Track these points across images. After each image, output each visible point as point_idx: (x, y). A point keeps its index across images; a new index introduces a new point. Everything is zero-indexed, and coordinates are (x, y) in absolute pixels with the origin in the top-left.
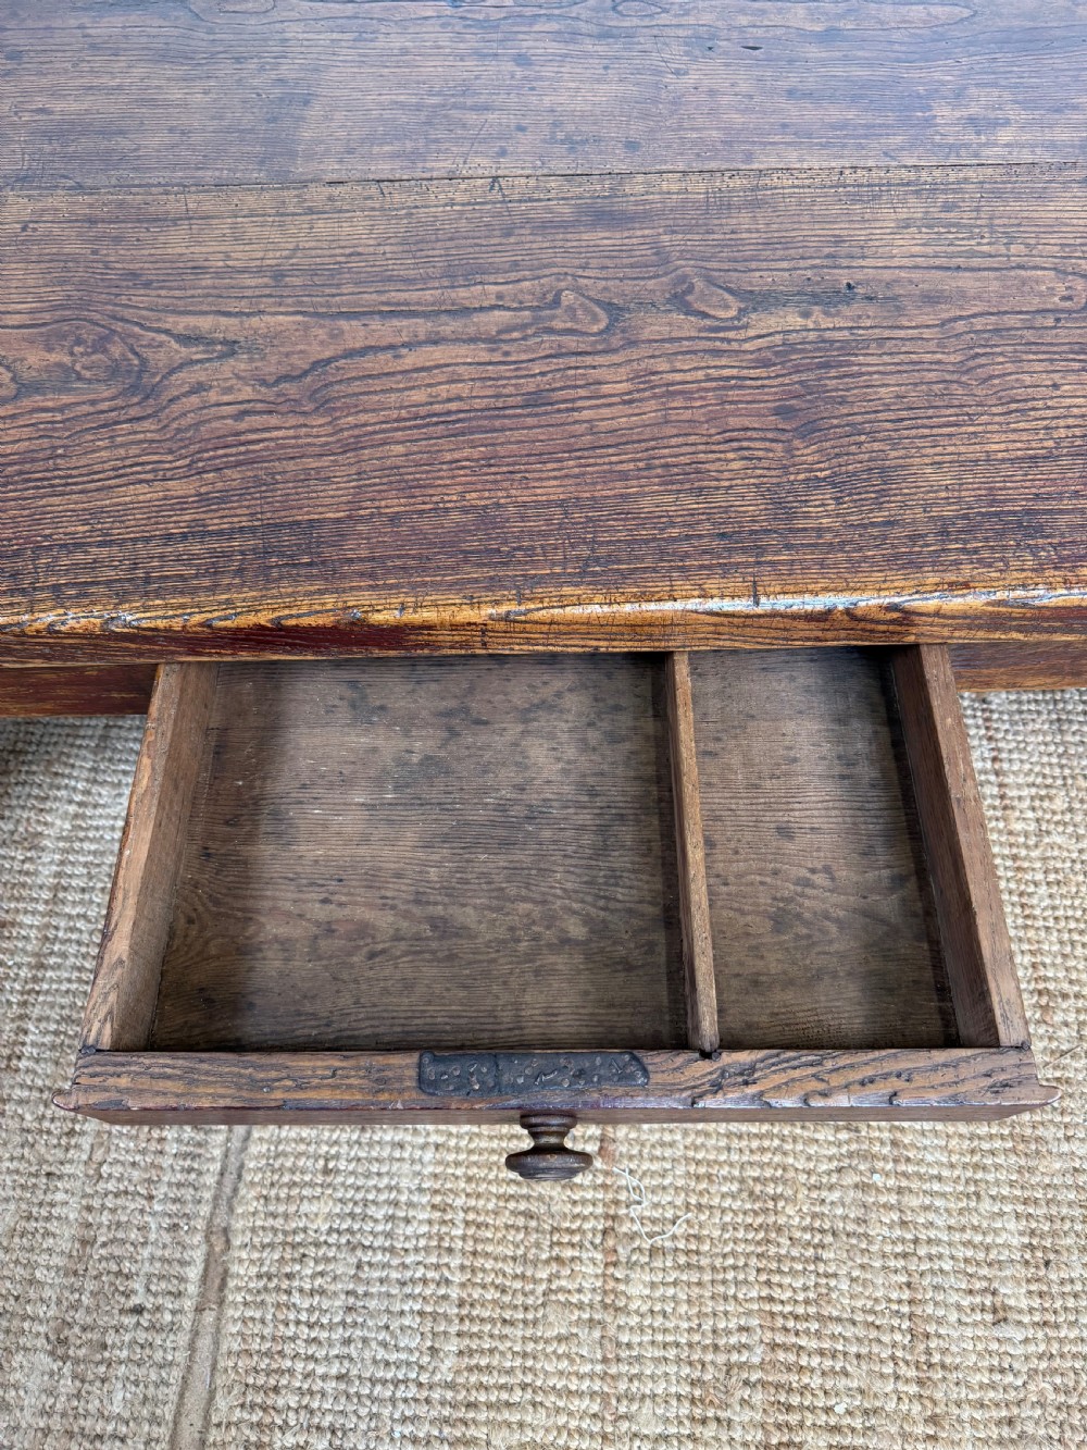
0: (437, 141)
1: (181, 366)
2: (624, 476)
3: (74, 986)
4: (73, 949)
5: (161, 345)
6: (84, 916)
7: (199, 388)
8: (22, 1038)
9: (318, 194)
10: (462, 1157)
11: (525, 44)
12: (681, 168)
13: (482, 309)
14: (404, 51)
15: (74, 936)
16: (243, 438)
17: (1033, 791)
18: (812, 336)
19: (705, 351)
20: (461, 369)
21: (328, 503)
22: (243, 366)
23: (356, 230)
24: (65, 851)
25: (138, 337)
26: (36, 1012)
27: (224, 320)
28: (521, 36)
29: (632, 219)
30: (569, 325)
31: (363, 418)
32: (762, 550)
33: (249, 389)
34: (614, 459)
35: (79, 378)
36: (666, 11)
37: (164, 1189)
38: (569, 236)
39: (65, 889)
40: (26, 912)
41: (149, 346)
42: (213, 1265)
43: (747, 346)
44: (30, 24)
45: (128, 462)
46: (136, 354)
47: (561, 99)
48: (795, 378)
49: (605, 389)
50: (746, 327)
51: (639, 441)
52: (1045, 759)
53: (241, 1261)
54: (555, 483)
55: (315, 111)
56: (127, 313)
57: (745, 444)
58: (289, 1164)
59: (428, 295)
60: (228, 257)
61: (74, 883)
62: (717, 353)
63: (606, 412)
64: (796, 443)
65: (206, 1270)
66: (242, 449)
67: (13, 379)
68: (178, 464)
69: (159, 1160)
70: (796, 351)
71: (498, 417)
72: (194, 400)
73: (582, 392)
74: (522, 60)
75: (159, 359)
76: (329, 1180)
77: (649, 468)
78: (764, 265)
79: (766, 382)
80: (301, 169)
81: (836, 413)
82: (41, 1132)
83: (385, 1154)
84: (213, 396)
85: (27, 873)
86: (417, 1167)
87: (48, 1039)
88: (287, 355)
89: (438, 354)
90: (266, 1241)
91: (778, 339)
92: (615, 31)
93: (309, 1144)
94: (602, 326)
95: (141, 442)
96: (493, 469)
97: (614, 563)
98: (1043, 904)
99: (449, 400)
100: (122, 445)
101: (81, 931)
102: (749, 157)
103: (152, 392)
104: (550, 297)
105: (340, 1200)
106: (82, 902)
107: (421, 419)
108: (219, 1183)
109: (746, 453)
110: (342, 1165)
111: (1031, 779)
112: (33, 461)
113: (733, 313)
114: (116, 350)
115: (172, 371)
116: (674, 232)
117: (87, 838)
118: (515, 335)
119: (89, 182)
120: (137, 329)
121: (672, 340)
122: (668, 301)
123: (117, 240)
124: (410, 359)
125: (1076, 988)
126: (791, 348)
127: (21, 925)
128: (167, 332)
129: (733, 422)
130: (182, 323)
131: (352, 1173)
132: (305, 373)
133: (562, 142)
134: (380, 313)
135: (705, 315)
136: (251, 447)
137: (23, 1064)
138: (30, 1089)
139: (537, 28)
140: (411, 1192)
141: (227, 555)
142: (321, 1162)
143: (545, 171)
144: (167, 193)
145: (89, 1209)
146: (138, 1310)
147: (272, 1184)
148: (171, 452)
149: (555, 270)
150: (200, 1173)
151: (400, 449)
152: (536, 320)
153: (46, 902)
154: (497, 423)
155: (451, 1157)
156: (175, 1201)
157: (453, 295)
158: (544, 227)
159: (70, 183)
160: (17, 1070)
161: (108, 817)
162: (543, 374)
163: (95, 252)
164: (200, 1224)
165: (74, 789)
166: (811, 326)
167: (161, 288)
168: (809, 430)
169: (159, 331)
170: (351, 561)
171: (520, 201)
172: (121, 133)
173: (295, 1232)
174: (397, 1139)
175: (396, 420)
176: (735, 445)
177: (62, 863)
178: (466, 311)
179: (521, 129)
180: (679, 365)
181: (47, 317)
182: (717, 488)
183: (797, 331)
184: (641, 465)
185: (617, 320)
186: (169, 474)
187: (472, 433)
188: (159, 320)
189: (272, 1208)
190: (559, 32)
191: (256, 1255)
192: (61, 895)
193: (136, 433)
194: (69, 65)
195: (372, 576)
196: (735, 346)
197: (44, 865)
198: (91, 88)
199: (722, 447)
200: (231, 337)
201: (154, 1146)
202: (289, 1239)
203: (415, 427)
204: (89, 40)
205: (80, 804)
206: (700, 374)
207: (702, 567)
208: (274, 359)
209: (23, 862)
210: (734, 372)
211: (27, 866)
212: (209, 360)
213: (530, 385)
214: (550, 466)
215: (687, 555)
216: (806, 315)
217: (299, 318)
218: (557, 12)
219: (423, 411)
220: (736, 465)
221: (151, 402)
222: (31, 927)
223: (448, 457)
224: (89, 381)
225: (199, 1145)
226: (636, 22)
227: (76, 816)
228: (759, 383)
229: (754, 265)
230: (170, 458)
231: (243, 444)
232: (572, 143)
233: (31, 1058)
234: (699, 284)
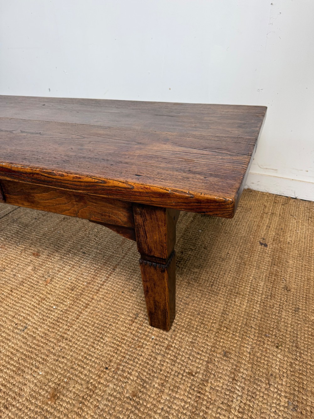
17: (107, 291)
52: (117, 285)
98: (83, 317)
111: (109, 289)
125: (71, 339)
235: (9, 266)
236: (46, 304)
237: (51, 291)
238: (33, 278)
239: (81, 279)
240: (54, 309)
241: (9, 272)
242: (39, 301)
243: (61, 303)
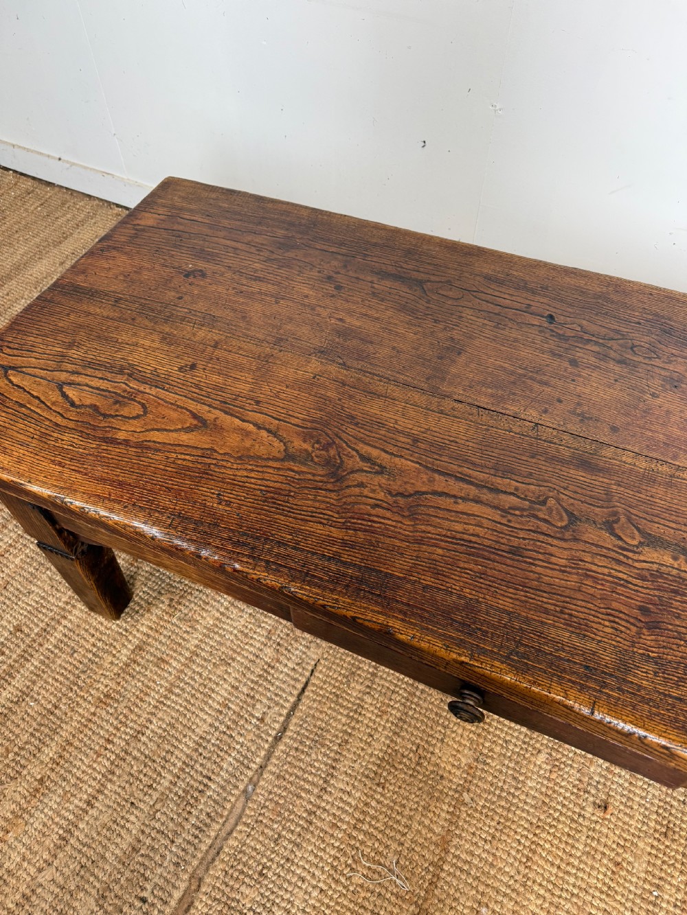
0: (514, 394)
1: (357, 471)
2: (546, 612)
3: (182, 709)
4: (189, 689)
5: (352, 457)
6: (201, 675)
7: (361, 485)
8: (148, 725)
9: (448, 404)
10: (332, 904)
11: (578, 354)
12: (636, 450)
13: (505, 492)
14: (516, 340)
15: (192, 683)
16: (372, 518)
18: (675, 572)
19: (613, 559)
20: (484, 521)
21: (398, 567)
22: (384, 481)
23: (459, 429)
24: (205, 635)
25: (344, 449)
26: (160, 715)
27: (383, 454)
28: (578, 349)
29: (601, 470)
30: (547, 517)
31: (430, 528)
32: (605, 685)
33: (383, 494)
34: (545, 600)
35: (312, 460)
36: (659, 357)
37: (181, 840)
38: (564, 469)
39: (197, 655)
40: (175, 659)
41: (347, 455)
42: (187, 896)
43: (636, 564)
44: (351, 273)
45: (318, 511)
46: (340, 457)
47: (587, 391)
48: (657, 593)
49: (553, 559)
50: (639, 553)
51: (561, 595)
53: (201, 901)
54: (510, 601)
55: (462, 359)
56: (344, 436)
57: (617, 620)
58: (244, 860)
59: (481, 476)
60: (396, 423)
61: (203, 654)
62: (619, 562)
63: (549, 572)
64: (645, 631)
65: (183, 896)
66: (370, 523)
67: (285, 450)
68: (339, 520)
69: (184, 823)
70: (661, 577)
71: (494, 553)
72: (357, 490)
73: (541, 557)
74: (574, 363)
75: (349, 463)
76: (261, 879)
77: (562, 612)
78: (662, 521)
79: (640, 589)
80: (445, 388)
81: (672, 622)
82: (137, 779)
83: (294, 880)
84: (366, 492)
85: (184, 639)
86: (307, 897)
87: (160, 731)
88: (406, 483)
89: (475, 508)
90: (218, 897)
91: (655, 567)
92: (628, 361)
93: (258, 854)
94: (564, 524)
95: (328, 503)
96: (481, 580)
97: (525, 658)
99: (473, 535)
100: (319, 501)
101: (196, 682)
102: (675, 457)
103: (340, 479)
104: (542, 498)
105: (262, 894)
106: (202, 666)
107: (454, 539)
108: (207, 851)
109: (615, 625)
110: (270, 874)
112: (280, 494)
113: (635, 543)
114: (332, 452)
115: (352, 472)
116: (619, 485)
117: (217, 633)
118: (517, 512)
119: (349, 363)
120: (344, 445)
121: (597, 546)
122: (604, 523)
123: (351, 397)
124: (461, 507)
126: (660, 574)
127: (170, 665)
128: (357, 451)
129: (615, 605)
130: (365, 449)
131: (273, 882)
132: (410, 495)
133: (579, 415)
134: (456, 476)
135: (620, 538)
136: (374, 524)
137: (144, 739)
138: (142, 753)
139: (587, 347)
140: (298, 909)
141: (344, 575)
142: (261, 867)
143: (564, 429)
144: (380, 381)
145: (143, 832)
146: (144, 900)
147: (232, 867)
148: (338, 513)
149: (550, 485)
150: (200, 841)
151: (440, 551)
152: (531, 508)
153: (186, 659)
154: (492, 556)
155: (326, 901)
156: (183, 850)
157: (494, 480)
158: (553, 459)
159: (341, 361)
160: (139, 741)
161: (231, 626)
162: (524, 539)
163: (340, 400)
164: (190, 870)
165: (222, 604)
166: (676, 566)
167: (362, 428)
168: (654, 626)
169: (354, 449)
170: (397, 601)
171: (545, 441)
172: (371, 343)
173: (233, 900)
174: (303, 875)
175: (444, 536)
176: (611, 618)
177: (201, 641)
178: (496, 490)
179: (560, 401)
180: (596, 561)
181: (309, 425)
182: (593, 639)
183: (667, 566)
184: (558, 609)
185: (572, 524)
186: (334, 524)
187: (478, 557)
188: (355, 444)
189: (227, 880)
190: (598, 353)
191: (209, 902)
192: (194, 658)
193: (326, 497)
194: (360, 300)
195: (405, 614)
196: (630, 562)
197: (193, 638)
198: (366, 315)
199: (604, 617)
200: (384, 464)
201: (185, 814)
202: (229, 902)
203: (452, 543)
204: (373, 290)
205: (222, 614)
206: (606, 571)
207: (569, 681)
208: (399, 483)
209: (185, 632)
210: (625, 577)
211: (185, 635)
212: (370, 472)
213: (515, 542)
214: (511, 590)
215: (564, 671)
216: (675, 559)
217: (418, 466)
218: (601, 341)
219: (458, 536)
220: (607, 630)
221: (338, 484)
222: (175, 668)
223: (462, 565)
224: (316, 463)
225: (206, 825)
226: (641, 359)
227: (217, 619)
228: (636, 588)
229: (656, 519)
230: (336, 516)
231: (370, 521)
232: (583, 418)
233: (148, 737)
234: (623, 519)
235: (487, 744)
236: (631, 882)
237: (626, 840)
238: (562, 791)
239: (675, 804)
240: (657, 897)
241: (498, 767)
242: (613, 872)
243: (665, 881)
